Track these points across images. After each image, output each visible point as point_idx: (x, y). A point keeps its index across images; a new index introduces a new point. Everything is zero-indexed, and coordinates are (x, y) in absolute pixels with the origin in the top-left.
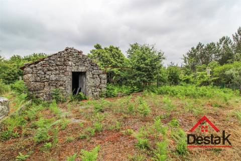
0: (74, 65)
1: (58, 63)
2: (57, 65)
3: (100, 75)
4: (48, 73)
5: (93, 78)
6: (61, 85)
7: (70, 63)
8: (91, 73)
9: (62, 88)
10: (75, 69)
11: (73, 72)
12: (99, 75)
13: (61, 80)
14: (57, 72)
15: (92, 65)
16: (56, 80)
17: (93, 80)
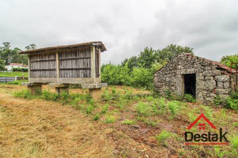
0: (183, 68)
1: (171, 68)
2: (170, 70)
3: (216, 77)
4: (165, 76)
5: (205, 80)
6: (173, 86)
7: (179, 67)
8: (201, 74)
9: (173, 88)
10: (183, 72)
11: (183, 75)
12: (214, 76)
13: (173, 81)
14: (170, 75)
15: (202, 66)
16: (169, 82)
17: (204, 83)
